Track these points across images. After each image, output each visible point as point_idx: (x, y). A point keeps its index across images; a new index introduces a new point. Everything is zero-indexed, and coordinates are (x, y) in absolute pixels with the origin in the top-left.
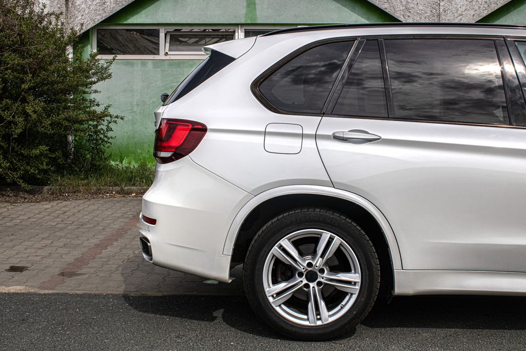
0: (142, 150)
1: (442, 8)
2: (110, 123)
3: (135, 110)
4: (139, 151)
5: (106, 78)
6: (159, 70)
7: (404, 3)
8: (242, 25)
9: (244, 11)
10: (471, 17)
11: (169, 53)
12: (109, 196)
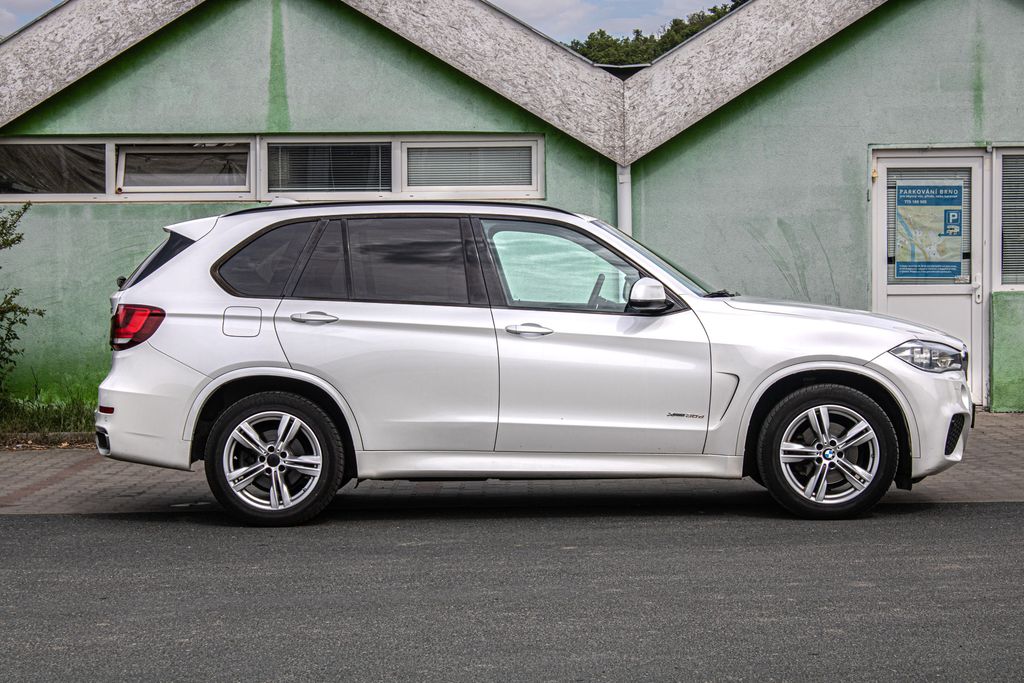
0: (73, 374)
1: (628, 102)
2: (13, 323)
3: (60, 299)
4: (69, 377)
5: (13, 242)
6: (106, 222)
7: (559, 94)
8: (263, 135)
9: (265, 110)
10: (681, 118)
11: (125, 189)
12: (23, 447)
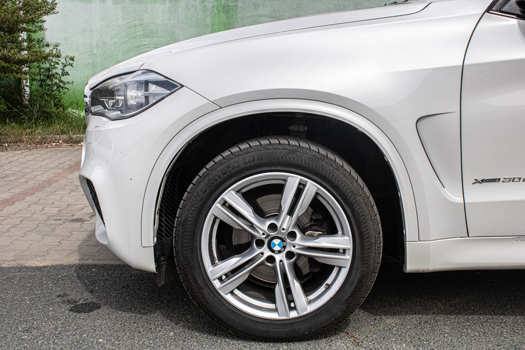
3: (95, 52)
6: (120, 6)
12: (55, 145)
